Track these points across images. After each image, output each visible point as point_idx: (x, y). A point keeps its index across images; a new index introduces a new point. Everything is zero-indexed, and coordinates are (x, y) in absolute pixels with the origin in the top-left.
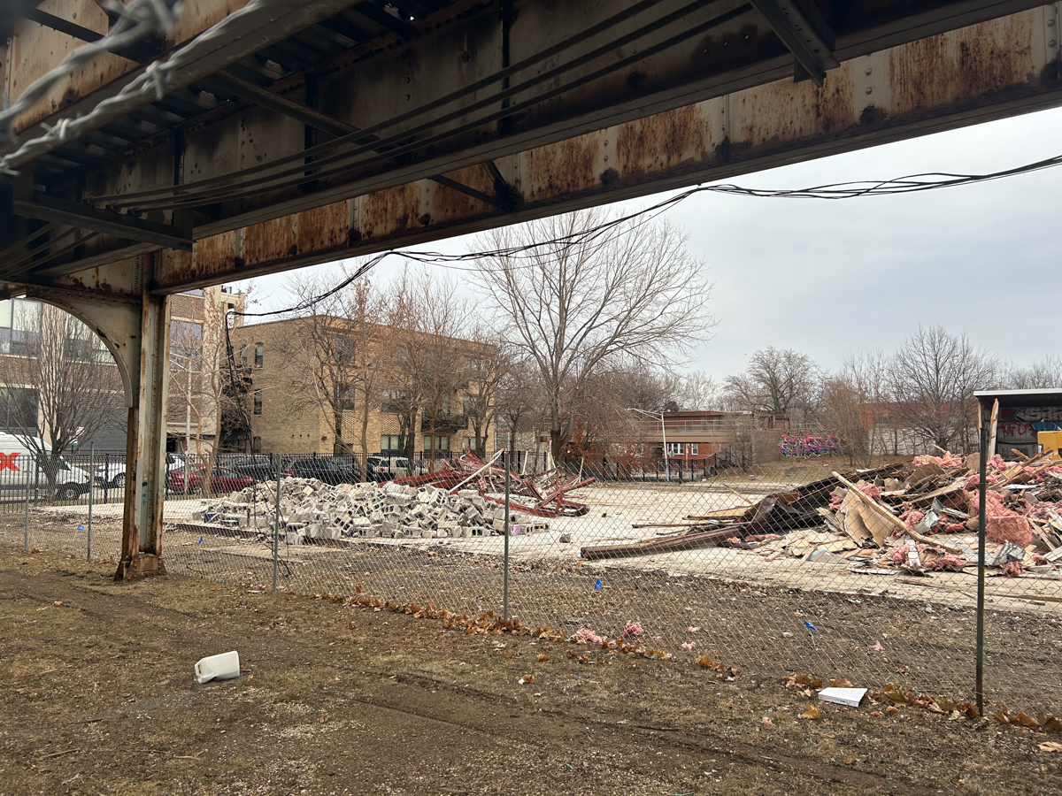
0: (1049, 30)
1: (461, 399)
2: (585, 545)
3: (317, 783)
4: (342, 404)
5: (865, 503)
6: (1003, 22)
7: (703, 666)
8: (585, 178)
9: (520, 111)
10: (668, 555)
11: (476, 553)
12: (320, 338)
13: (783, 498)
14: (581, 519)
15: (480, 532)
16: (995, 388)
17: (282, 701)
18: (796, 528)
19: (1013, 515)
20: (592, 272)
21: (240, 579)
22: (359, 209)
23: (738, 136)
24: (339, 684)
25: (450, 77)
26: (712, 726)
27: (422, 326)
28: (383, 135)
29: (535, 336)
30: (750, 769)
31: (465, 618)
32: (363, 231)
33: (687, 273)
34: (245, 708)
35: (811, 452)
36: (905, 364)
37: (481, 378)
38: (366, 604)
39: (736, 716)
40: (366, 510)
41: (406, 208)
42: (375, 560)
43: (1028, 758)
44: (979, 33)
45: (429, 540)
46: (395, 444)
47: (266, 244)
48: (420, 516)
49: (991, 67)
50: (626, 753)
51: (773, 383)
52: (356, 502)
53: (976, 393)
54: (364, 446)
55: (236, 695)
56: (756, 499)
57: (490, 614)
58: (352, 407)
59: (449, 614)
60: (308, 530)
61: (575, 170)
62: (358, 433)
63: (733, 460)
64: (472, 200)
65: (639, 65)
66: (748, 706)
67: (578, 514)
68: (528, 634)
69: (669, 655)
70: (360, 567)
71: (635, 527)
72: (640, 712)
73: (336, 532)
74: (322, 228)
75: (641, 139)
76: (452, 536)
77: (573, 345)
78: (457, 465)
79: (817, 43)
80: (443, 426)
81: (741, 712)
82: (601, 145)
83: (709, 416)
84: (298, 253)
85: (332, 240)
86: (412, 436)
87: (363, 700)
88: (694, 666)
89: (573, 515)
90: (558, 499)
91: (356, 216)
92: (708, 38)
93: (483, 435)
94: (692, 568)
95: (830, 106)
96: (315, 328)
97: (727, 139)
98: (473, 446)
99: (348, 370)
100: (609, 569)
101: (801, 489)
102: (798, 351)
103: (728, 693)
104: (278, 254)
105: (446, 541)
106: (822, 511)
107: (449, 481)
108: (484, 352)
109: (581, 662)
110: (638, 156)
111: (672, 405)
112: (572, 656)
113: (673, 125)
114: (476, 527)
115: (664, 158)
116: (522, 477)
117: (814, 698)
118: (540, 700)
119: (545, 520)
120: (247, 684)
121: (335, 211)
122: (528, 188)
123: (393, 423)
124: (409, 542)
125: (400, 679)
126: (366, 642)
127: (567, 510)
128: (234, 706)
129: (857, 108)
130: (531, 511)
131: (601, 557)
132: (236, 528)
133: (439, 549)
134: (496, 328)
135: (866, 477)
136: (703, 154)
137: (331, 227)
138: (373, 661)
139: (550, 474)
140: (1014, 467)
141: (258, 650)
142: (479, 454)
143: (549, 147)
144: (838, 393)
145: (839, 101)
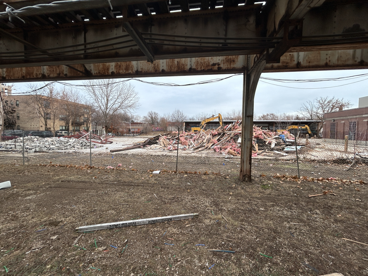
0: (190, 62)
1: (82, 118)
2: (111, 150)
3: (36, 208)
4: (47, 117)
5: (164, 139)
6: (184, 59)
7: (133, 170)
8: (107, 72)
9: (89, 54)
10: (128, 150)
11: (85, 152)
12: (39, 101)
13: (151, 139)
14: (111, 144)
15: (86, 148)
16: (187, 120)
17: (25, 191)
18: (153, 144)
19: (186, 141)
20: (114, 92)
21: (12, 163)
22: (45, 69)
23: (140, 70)
24: (44, 185)
25: (70, 42)
26: (133, 181)
27: (70, 100)
28: (50, 52)
29: (101, 105)
30: (139, 187)
31: (81, 167)
32: (47, 75)
33: (134, 95)
34: (13, 194)
35: (158, 131)
36: (173, 116)
37: (87, 113)
38: (53, 166)
39: (138, 178)
40: (54, 144)
41: (60, 71)
42: (57, 155)
43: (182, 178)
44: (180, 60)
45: (72, 150)
46: (64, 128)
47: (14, 74)
48: (70, 145)
49: (182, 67)
50: (115, 188)
51: (152, 118)
52: (51, 142)
53: (184, 121)
54: (54, 128)
55: (10, 192)
56: (146, 139)
57: (87, 165)
58: (50, 119)
59: (77, 166)
60: (35, 149)
61: (105, 70)
62: (52, 125)
63: (144, 132)
64: (79, 73)
65: (117, 50)
66: (140, 176)
67: (110, 143)
68: (96, 168)
69: (126, 169)
70: (52, 157)
71: (123, 145)
72: (119, 180)
73: (45, 149)
74: (33, 73)
75: (120, 66)
76: (79, 149)
77: (110, 107)
78: (81, 133)
79: (151, 55)
80: (77, 124)
81: (139, 177)
82: (111, 66)
83: (140, 123)
84: (25, 78)
85: (36, 76)
86: (68, 126)
87: (51, 187)
88: (131, 171)
89: (109, 143)
90: (106, 140)
91: (44, 71)
92: (132, 48)
93: (88, 126)
94: (133, 152)
95: (156, 68)
96: (37, 98)
97: (137, 70)
98: (86, 129)
99: (48, 109)
100: (116, 154)
101: (154, 137)
102: (156, 112)
103: (137, 175)
104: (18, 77)
105: (77, 150)
106: (157, 141)
107: (78, 137)
108: (88, 108)
109: (108, 173)
110: (119, 70)
111: (133, 121)
112: (106, 172)
113: (127, 65)
114: (85, 147)
115: (125, 71)
116: (98, 136)
117: (152, 173)
118: (98, 181)
119: (102, 145)
120: (14, 188)
121: (37, 68)
122: (94, 72)
123: (63, 123)
124: (67, 151)
125: (62, 181)
126: (53, 174)
127: (108, 143)
128: (9, 194)
129: (161, 69)
130: (99, 143)
131: (114, 152)
132: (11, 149)
133: (75, 152)
134: (91, 102)
135: (165, 135)
136: (133, 72)
137: (36, 73)
138: (54, 178)
139: (104, 135)
140: (187, 133)
141: (18, 180)
142: (87, 131)
143: (99, 64)
144: (163, 120)
145: (158, 67)
